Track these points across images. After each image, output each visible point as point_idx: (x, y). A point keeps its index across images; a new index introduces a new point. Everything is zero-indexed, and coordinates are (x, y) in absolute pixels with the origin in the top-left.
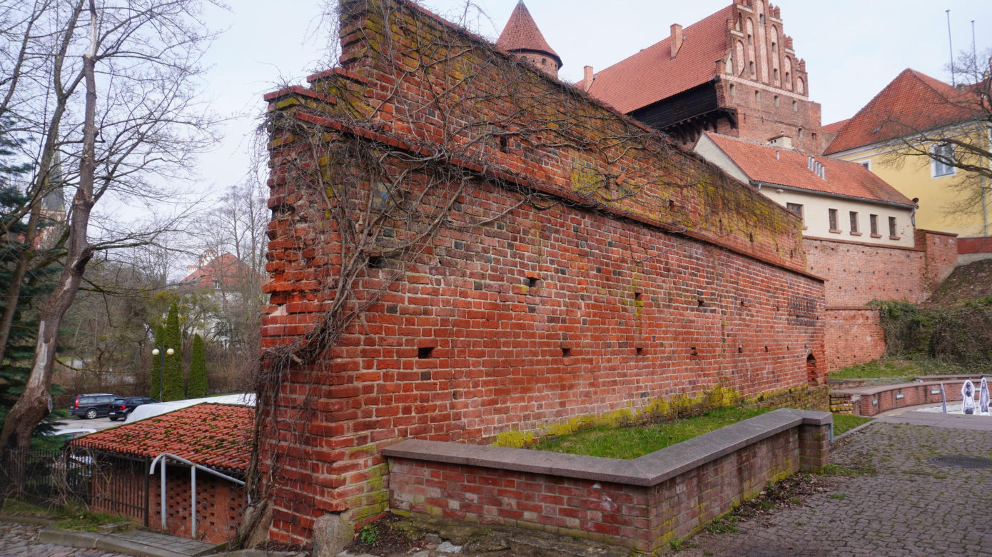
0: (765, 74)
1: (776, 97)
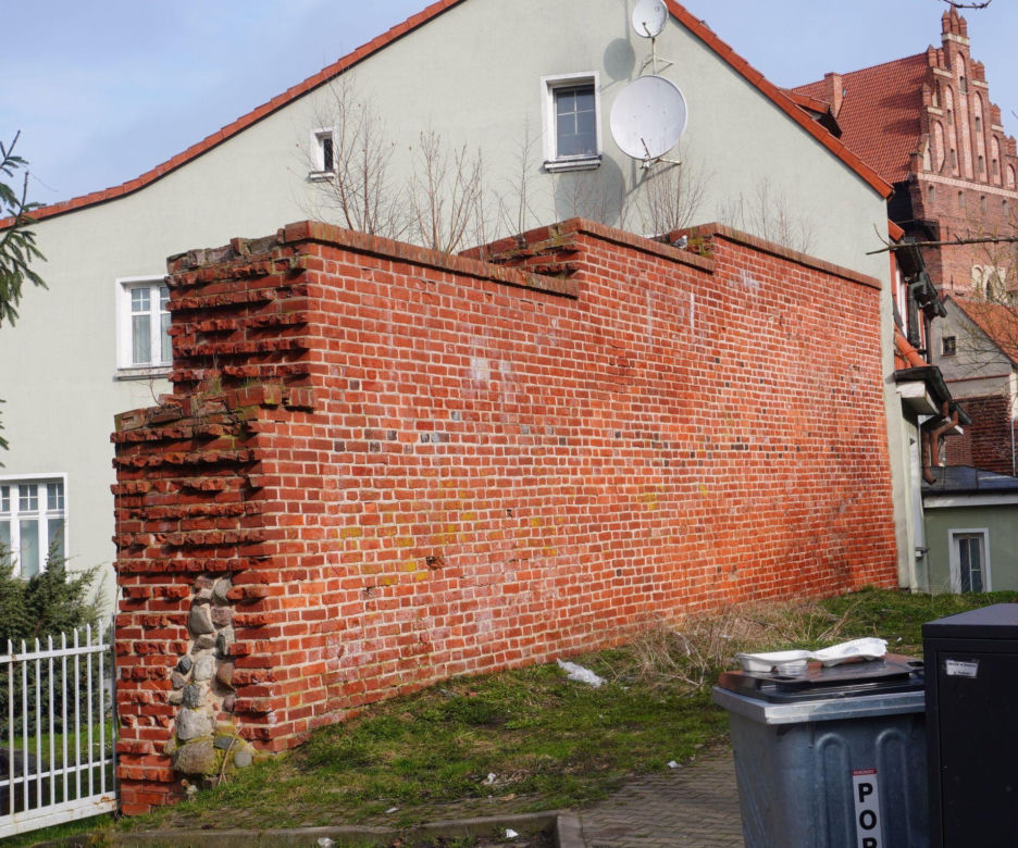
0: (968, 166)
1: (983, 198)
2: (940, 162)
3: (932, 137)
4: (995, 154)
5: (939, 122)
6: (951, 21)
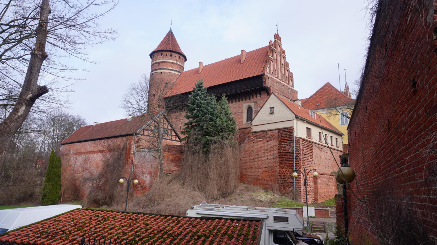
0: (280, 76)
1: (283, 86)
2: (272, 72)
3: (270, 64)
4: (287, 75)
5: (272, 61)
6: (277, 36)
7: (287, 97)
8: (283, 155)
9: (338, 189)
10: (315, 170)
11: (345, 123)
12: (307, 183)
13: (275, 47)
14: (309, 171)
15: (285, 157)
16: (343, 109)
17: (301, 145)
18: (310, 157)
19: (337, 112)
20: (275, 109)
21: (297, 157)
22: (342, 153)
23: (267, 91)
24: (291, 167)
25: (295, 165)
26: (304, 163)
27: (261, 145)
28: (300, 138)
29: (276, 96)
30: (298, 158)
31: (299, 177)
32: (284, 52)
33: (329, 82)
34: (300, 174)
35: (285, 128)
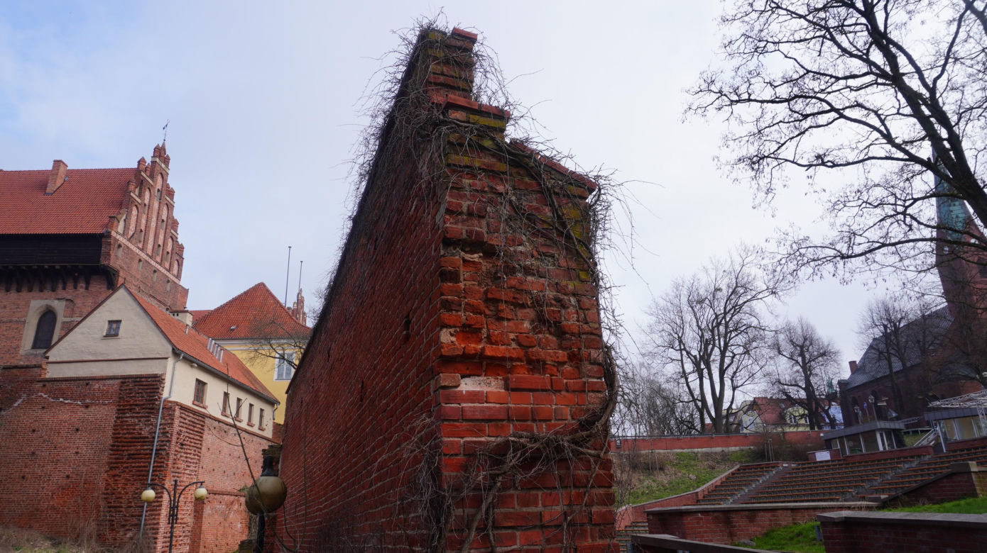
0: (150, 246)
1: (155, 271)
2: (131, 233)
3: (129, 213)
4: (169, 249)
5: (136, 206)
6: (160, 152)
7: (160, 302)
8: (125, 444)
9: (250, 528)
10: (202, 483)
11: (284, 377)
12: (177, 515)
13: (152, 177)
14: (187, 486)
15: (127, 450)
16: (286, 345)
17: (176, 422)
18: (195, 451)
19: (271, 350)
20: (122, 325)
21: (160, 449)
22: (270, 444)
23: (110, 279)
24: (140, 476)
25: (153, 471)
26: (176, 466)
27: (66, 417)
28: (177, 403)
29: (130, 293)
30: (164, 453)
31: (158, 502)
32: (171, 193)
33: (265, 282)
34: (163, 493)
35: (141, 377)
